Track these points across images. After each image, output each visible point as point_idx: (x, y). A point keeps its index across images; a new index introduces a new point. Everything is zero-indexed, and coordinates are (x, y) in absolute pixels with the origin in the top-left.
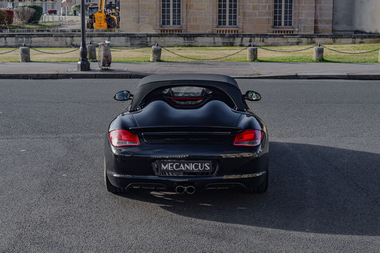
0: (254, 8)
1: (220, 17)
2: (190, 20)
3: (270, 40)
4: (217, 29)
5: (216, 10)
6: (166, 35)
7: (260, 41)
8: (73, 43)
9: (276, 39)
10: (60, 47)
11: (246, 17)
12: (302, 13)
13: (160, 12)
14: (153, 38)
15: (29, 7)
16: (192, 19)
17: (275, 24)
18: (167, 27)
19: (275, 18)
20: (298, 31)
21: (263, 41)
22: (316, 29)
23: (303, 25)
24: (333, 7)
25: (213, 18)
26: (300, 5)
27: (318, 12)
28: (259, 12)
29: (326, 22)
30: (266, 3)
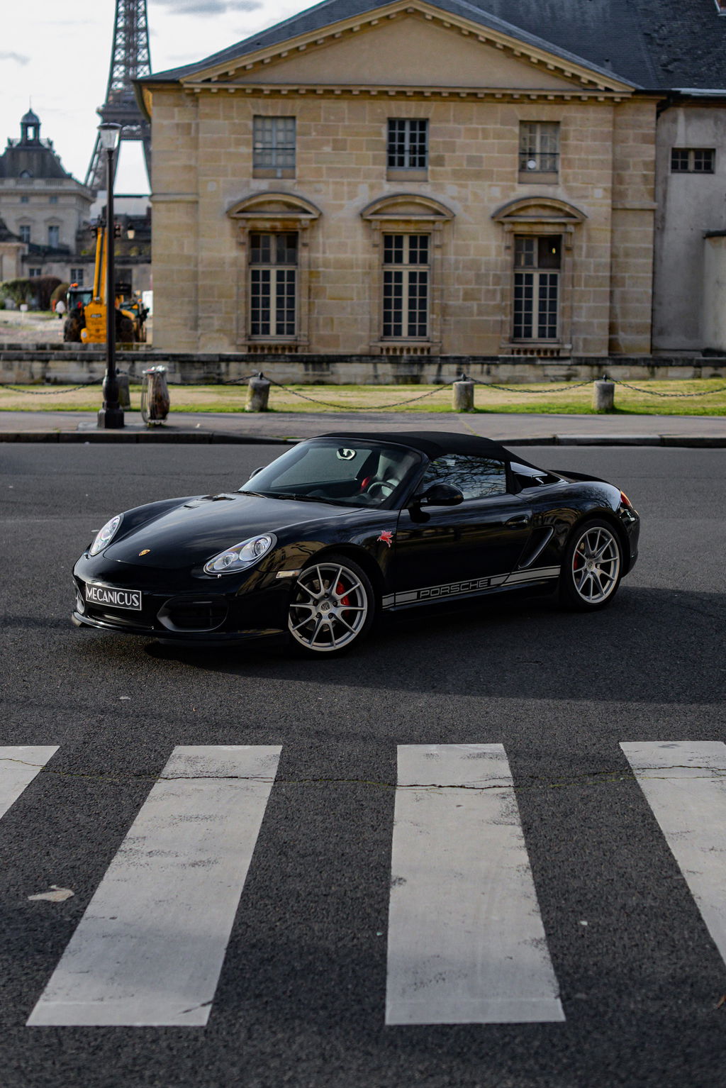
0: (468, 296)
1: (387, 317)
2: (317, 325)
3: (504, 371)
4: (381, 344)
5: (379, 300)
6: (262, 359)
7: (482, 372)
8: (48, 375)
9: (518, 367)
10: (17, 384)
11: (448, 318)
12: (581, 308)
13: (246, 303)
14: (233, 366)
16: (321, 322)
17: (517, 333)
18: (261, 340)
19: (517, 319)
20: (571, 350)
21: (488, 372)
22: (612, 345)
23: (582, 337)
24: (653, 293)
25: (371, 320)
26: (576, 288)
27: (618, 306)
28: (479, 305)
29: (638, 329)
30: (496, 283)
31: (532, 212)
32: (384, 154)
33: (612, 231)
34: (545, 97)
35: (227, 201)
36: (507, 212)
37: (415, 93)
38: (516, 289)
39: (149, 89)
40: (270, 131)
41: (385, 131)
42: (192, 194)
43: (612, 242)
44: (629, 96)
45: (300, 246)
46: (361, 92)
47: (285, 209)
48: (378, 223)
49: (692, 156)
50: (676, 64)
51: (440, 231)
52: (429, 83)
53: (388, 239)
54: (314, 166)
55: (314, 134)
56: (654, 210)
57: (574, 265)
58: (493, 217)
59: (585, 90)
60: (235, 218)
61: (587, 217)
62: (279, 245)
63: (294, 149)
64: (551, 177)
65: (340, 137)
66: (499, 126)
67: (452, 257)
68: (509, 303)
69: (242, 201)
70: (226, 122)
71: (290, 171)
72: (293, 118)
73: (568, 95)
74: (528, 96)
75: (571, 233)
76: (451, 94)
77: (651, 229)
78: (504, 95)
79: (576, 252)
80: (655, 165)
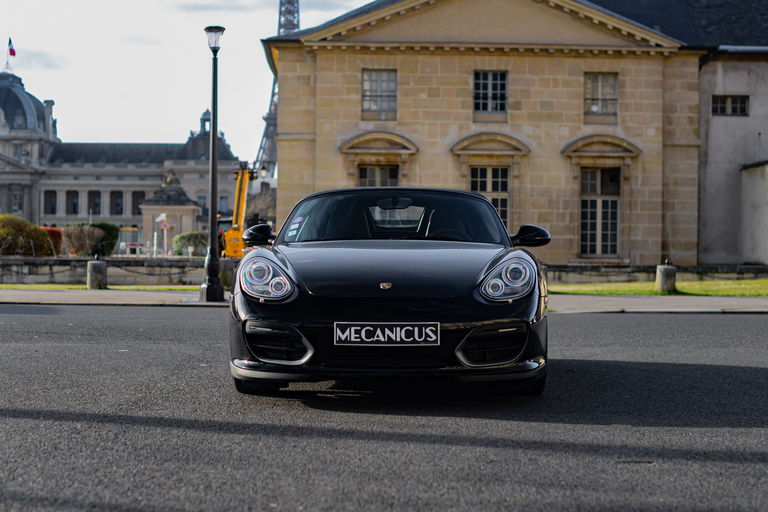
0: (542, 218)
7: (554, 278)
8: (183, 278)
12: (637, 228)
15: (93, 226)
17: (583, 250)
19: (584, 238)
21: (560, 281)
23: (639, 252)
24: (699, 217)
26: (634, 212)
27: (669, 226)
28: (551, 227)
29: (687, 247)
30: (565, 208)
31: (595, 148)
32: (471, 101)
33: (664, 164)
34: (606, 52)
35: (339, 139)
36: (574, 148)
37: (497, 49)
38: (583, 213)
39: (276, 48)
40: (376, 81)
41: (471, 81)
42: (310, 134)
43: (663, 173)
44: (676, 50)
45: (400, 177)
46: (452, 48)
47: (388, 145)
48: (466, 158)
49: (729, 101)
50: (714, 27)
51: (518, 163)
52: (507, 41)
53: (474, 172)
54: (412, 110)
55: (412, 83)
56: (698, 146)
57: (632, 193)
58: (563, 152)
59: (639, 46)
60: (346, 153)
61: (641, 151)
62: (382, 176)
63: (395, 96)
64: (611, 119)
65: (434, 86)
66: (567, 77)
67: (528, 186)
68: (576, 224)
69: (352, 139)
70: (340, 74)
71: (392, 114)
72: (395, 71)
73: (624, 50)
74: (591, 52)
75: (628, 166)
76: (526, 50)
77: (696, 163)
78: (571, 50)
79: (633, 181)
80: (699, 108)
